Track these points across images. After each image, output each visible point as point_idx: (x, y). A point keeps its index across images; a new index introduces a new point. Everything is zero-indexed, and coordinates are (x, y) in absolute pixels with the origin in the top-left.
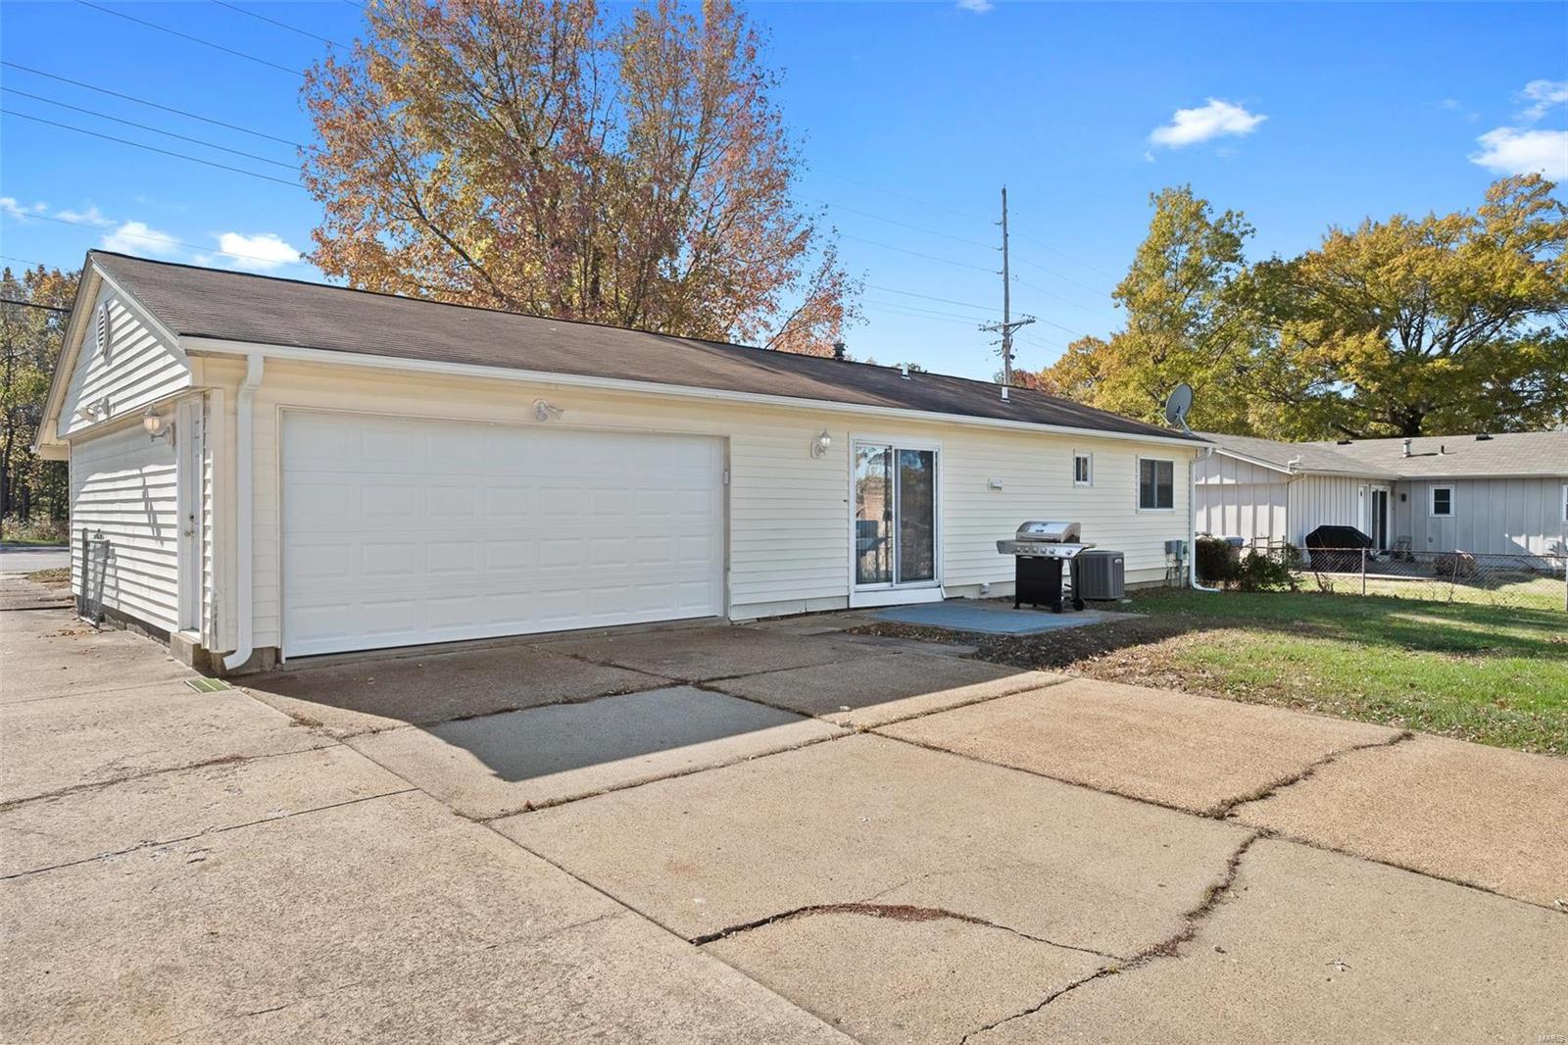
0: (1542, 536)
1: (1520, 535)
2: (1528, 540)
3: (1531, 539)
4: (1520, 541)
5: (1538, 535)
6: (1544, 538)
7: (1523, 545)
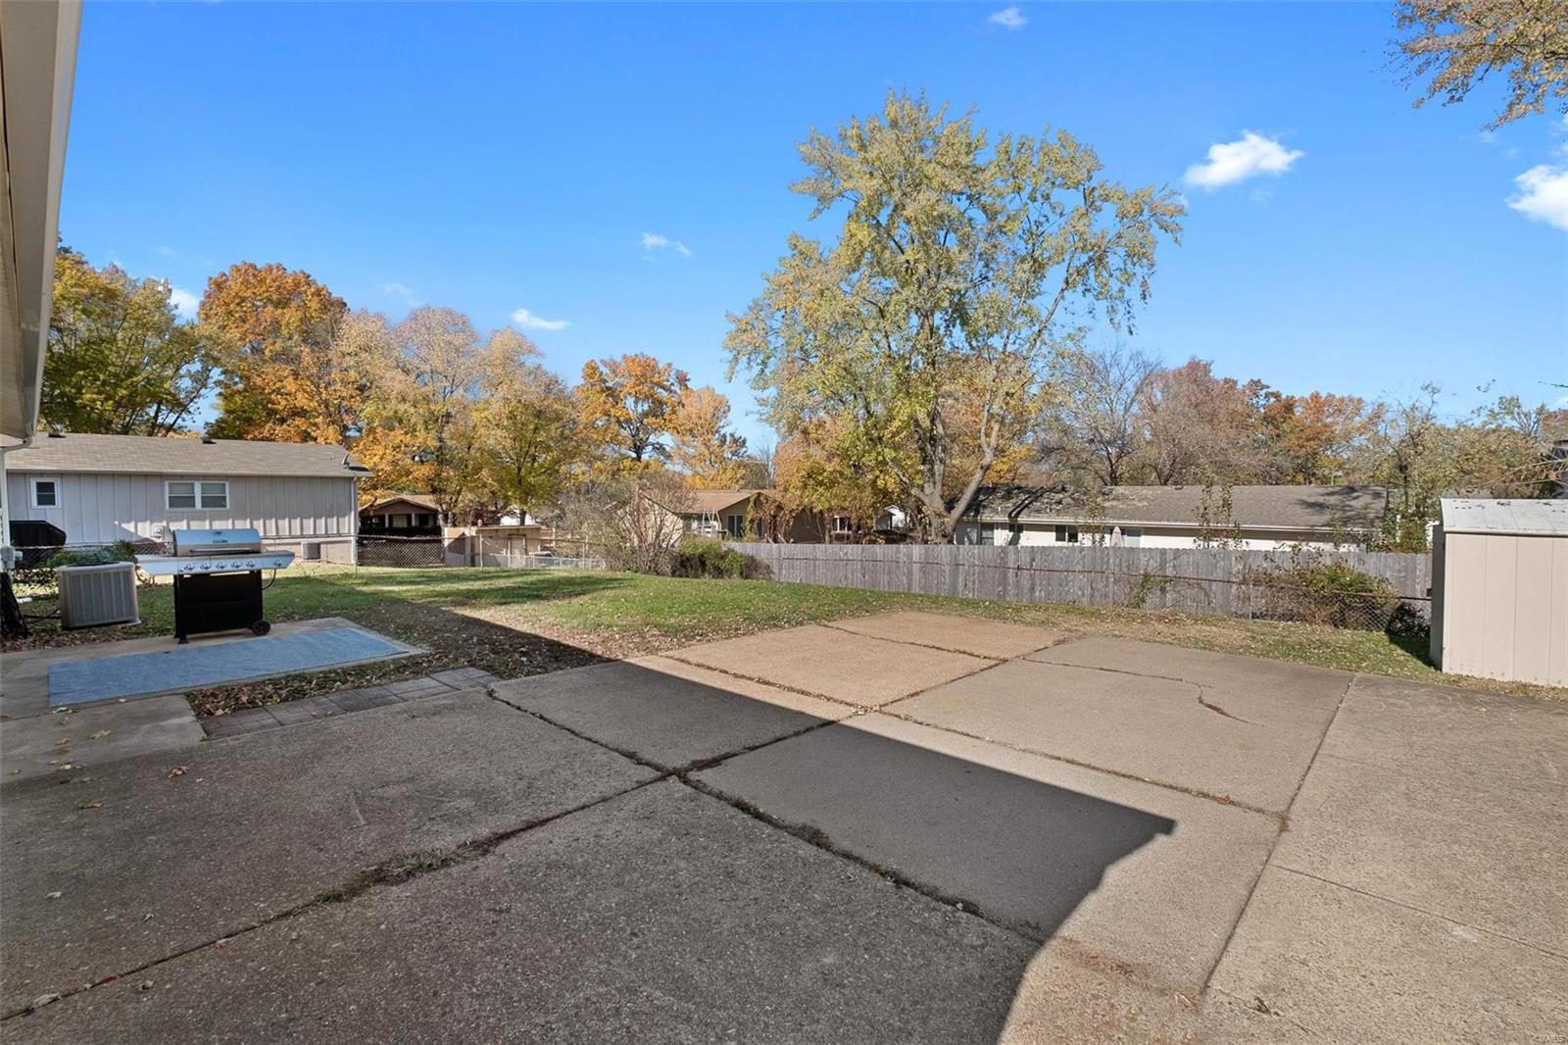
0: (148, 522)
1: (129, 522)
2: (136, 528)
3: (139, 525)
4: (130, 527)
5: (146, 521)
6: (151, 523)
7: (132, 530)
